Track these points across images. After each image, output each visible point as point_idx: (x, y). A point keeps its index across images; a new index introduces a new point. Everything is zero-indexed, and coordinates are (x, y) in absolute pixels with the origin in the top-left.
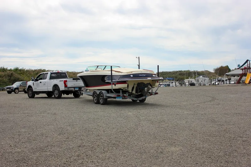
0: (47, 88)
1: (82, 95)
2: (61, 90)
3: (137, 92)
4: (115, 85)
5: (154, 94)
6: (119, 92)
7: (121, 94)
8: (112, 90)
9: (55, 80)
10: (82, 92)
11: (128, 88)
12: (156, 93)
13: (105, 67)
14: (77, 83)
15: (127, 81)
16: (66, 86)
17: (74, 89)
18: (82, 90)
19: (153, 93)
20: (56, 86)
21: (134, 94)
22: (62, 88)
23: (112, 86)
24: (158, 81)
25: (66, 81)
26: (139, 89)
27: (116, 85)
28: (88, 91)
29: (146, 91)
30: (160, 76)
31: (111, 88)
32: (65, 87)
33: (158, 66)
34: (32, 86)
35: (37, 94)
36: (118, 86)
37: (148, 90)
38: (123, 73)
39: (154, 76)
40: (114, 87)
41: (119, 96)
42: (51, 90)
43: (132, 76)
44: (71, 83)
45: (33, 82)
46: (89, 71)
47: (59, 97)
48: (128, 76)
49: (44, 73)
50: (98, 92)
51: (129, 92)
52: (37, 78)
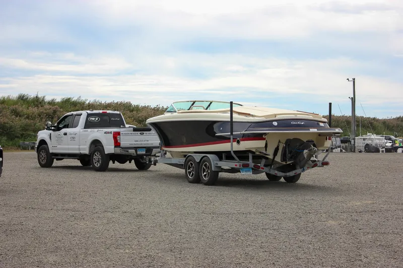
0: (77, 147)
1: (155, 164)
2: (106, 153)
3: (284, 158)
4: (238, 142)
5: (321, 165)
6: (247, 158)
7: (250, 162)
8: (232, 153)
9: (96, 130)
10: (153, 159)
11: (266, 150)
12: (325, 164)
13: (209, 105)
14: (142, 137)
15: (265, 134)
16: (117, 144)
17: (136, 151)
18: (153, 153)
19: (318, 163)
20: (96, 144)
21: (277, 163)
22: (109, 148)
23: (232, 145)
24: (329, 136)
25: (119, 134)
26: (290, 152)
27: (241, 142)
28: (168, 155)
29: (305, 156)
30: (336, 127)
31: (229, 150)
32: (115, 146)
33: (330, 104)
34: (48, 140)
35: (57, 159)
36: (245, 145)
37: (310, 156)
38: (256, 118)
39: (322, 124)
40: (236, 147)
41: (246, 166)
42: (87, 152)
43: (275, 124)
44: (130, 139)
45: (51, 131)
46: (175, 112)
47: (104, 168)
48: (267, 124)
49: (72, 115)
50: (198, 158)
51: (267, 158)
52: (59, 123)
